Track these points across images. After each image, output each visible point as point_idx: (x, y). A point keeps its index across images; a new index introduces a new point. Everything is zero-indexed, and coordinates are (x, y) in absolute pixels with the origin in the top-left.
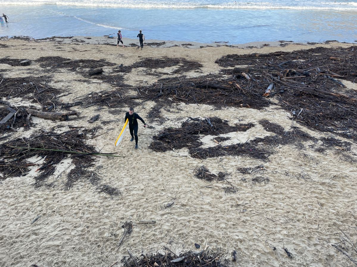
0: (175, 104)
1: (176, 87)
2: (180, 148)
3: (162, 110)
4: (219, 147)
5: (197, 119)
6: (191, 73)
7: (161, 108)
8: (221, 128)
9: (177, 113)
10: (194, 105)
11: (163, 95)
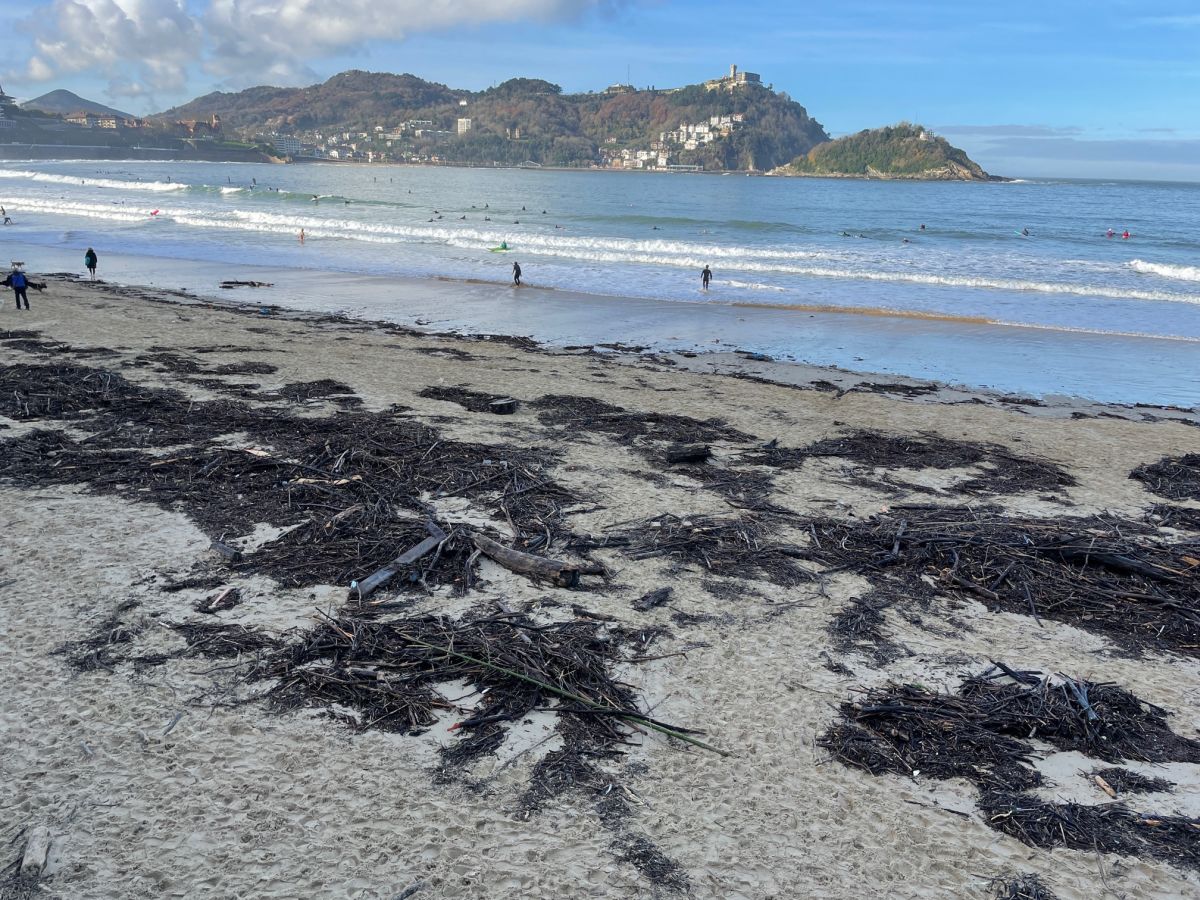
0: (944, 601)
1: (959, 543)
2: (944, 778)
3: (891, 613)
4: (1117, 813)
5: (1030, 678)
6: (1025, 500)
7: (888, 606)
8: (1133, 735)
9: (948, 635)
10: (1021, 618)
11: (902, 561)
